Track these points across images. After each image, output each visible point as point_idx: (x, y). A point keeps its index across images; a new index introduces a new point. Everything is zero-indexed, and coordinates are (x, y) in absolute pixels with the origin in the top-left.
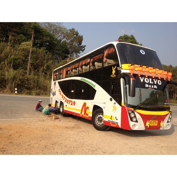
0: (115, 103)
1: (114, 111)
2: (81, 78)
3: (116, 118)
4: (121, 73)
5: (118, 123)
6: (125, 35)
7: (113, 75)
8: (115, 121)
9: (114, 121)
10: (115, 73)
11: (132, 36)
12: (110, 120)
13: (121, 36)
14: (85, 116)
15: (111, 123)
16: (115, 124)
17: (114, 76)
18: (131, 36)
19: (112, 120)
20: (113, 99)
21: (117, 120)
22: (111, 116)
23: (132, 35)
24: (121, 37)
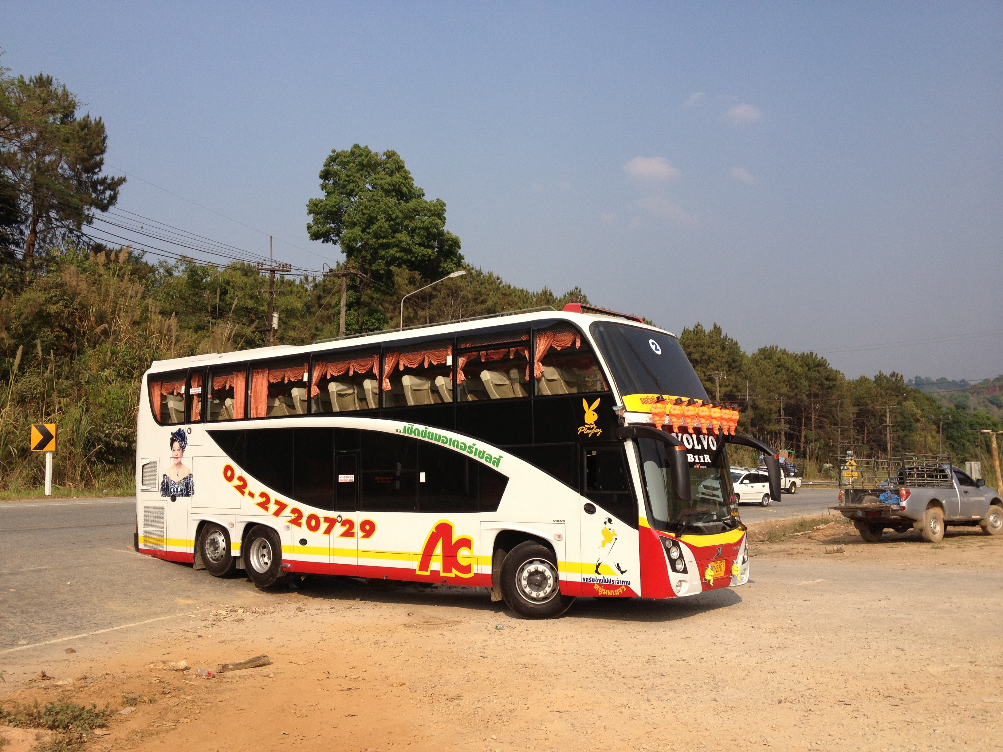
0: (610, 520)
1: (608, 545)
2: (407, 424)
3: (619, 568)
4: (626, 425)
5: (629, 583)
6: (356, 146)
7: (589, 429)
8: (617, 577)
9: (608, 577)
10: (595, 422)
11: (390, 155)
12: (594, 576)
13: (339, 150)
14: (452, 575)
15: (597, 587)
16: (617, 587)
17: (593, 431)
18: (389, 157)
19: (600, 577)
20: (597, 507)
21: (622, 572)
22: (595, 564)
23: (394, 154)
24: (338, 155)
